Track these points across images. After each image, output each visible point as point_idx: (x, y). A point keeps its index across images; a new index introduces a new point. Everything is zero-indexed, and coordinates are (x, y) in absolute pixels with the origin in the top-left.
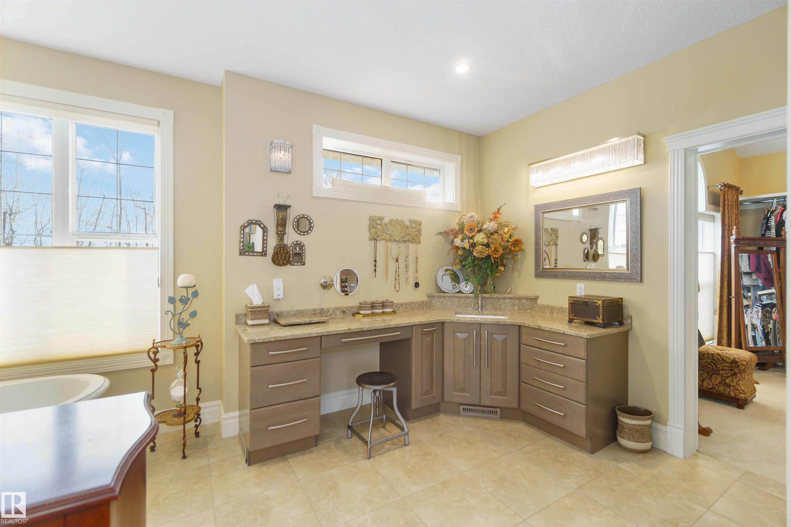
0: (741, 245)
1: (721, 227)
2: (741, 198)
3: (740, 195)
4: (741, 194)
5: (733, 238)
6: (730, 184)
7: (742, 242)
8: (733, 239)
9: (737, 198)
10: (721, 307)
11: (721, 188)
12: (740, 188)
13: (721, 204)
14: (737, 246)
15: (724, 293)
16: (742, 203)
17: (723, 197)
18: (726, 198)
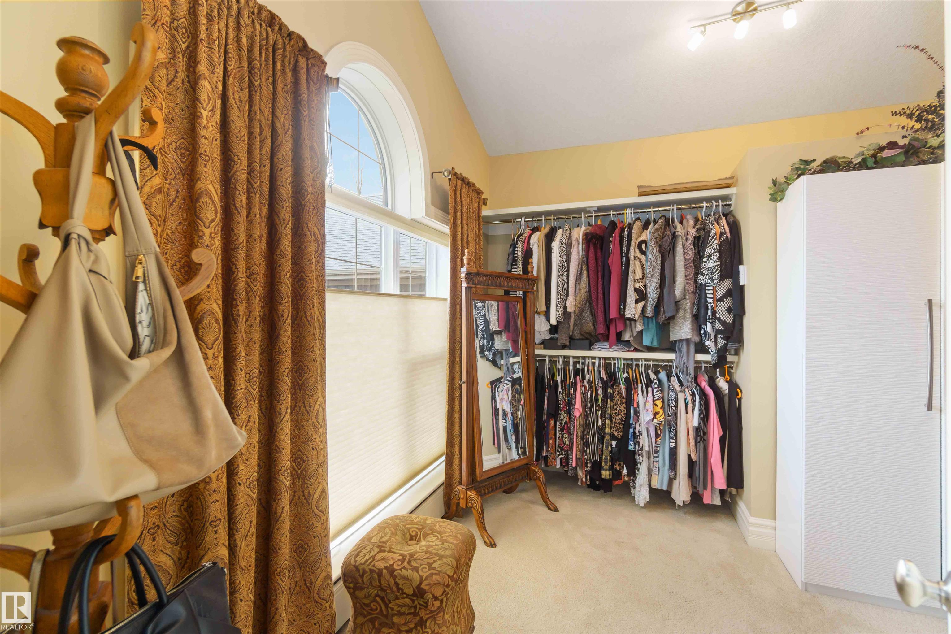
0: (475, 284)
1: (450, 252)
2: (486, 212)
3: (484, 206)
4: (485, 204)
5: (464, 270)
6: (464, 175)
7: (476, 279)
8: (463, 273)
9: (479, 209)
10: (453, 399)
11: (448, 176)
12: (482, 193)
13: (450, 207)
14: (469, 285)
15: (456, 373)
16: (489, 221)
17: (453, 197)
18: (458, 199)
